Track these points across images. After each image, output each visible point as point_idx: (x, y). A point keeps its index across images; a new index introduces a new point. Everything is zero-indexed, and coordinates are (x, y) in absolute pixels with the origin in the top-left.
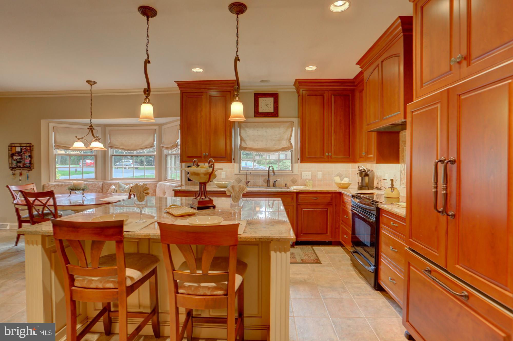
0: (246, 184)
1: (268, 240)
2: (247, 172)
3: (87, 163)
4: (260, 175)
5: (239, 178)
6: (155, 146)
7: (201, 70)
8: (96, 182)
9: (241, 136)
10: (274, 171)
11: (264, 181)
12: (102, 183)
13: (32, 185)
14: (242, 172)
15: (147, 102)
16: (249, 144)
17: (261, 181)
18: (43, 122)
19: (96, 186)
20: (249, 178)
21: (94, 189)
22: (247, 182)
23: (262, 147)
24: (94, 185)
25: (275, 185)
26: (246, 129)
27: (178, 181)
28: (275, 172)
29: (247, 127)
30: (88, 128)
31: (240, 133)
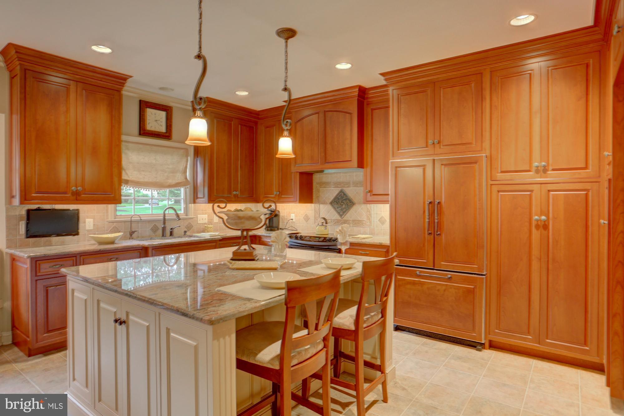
0: (131, 235)
2: (131, 218)
4: (147, 221)
5: (116, 227)
7: (107, 50)
10: (177, 215)
16: (133, 175)
17: (147, 230)
22: (132, 233)
23: (150, 180)
25: (171, 234)
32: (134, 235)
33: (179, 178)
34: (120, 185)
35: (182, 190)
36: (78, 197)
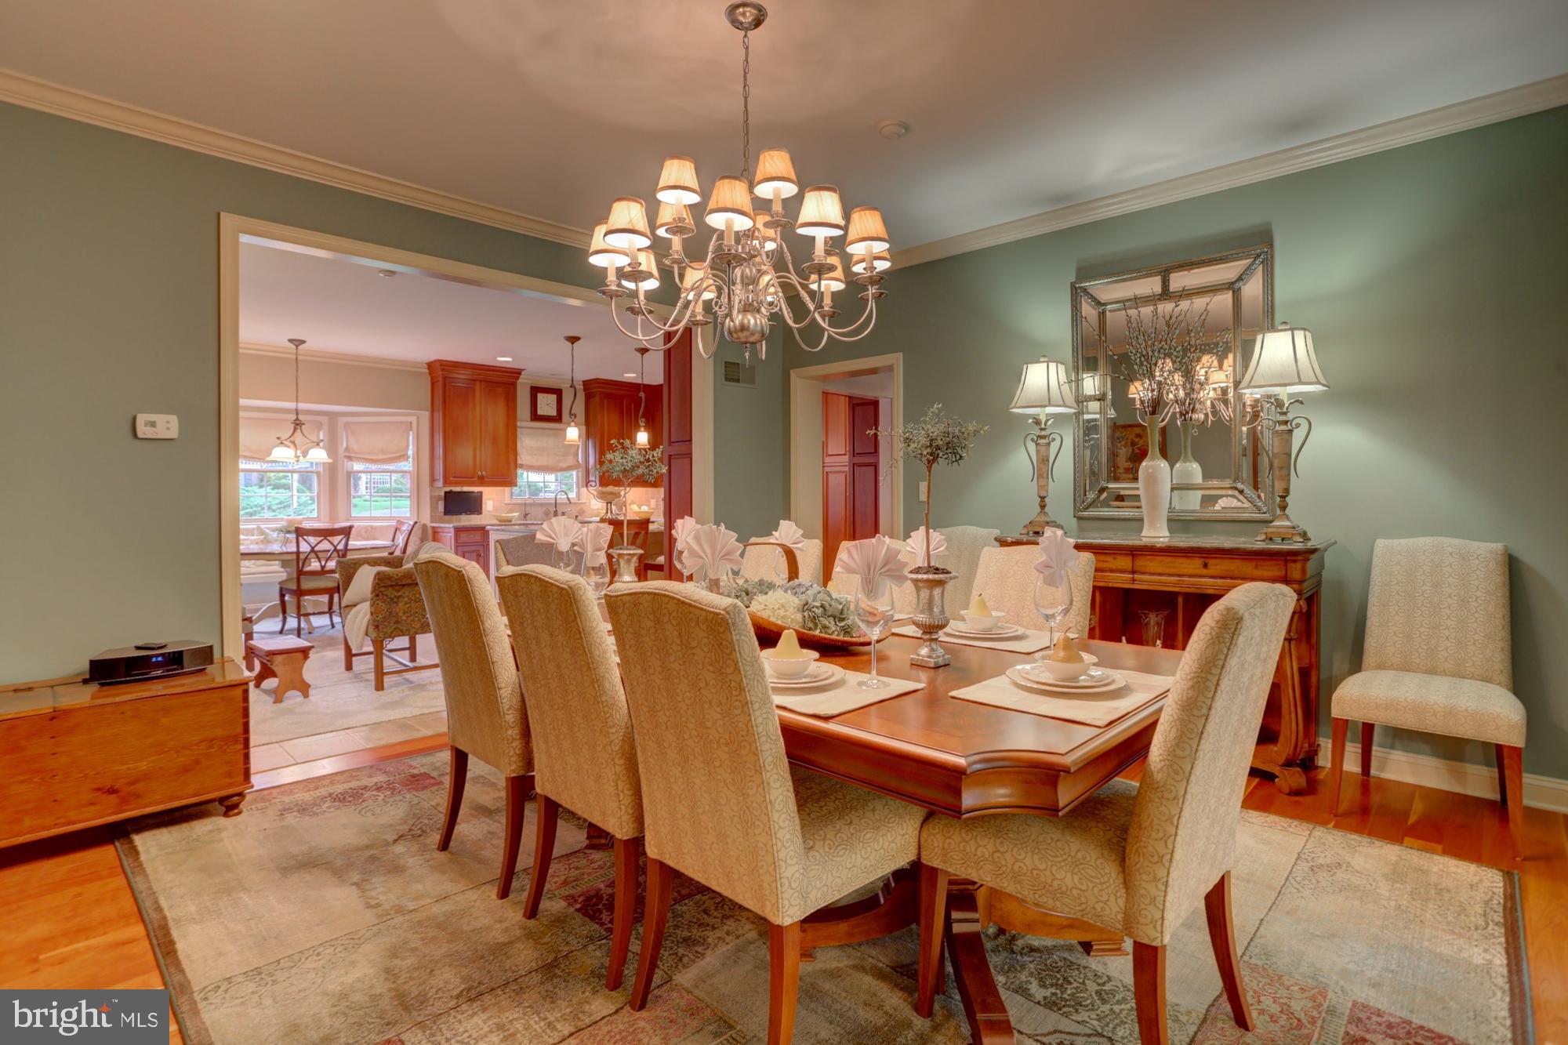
5: (513, 507)
16: (526, 459)
20: (528, 509)
23: (542, 464)
26: (521, 437)
29: (523, 434)
32: (528, 517)
33: (570, 461)
34: (516, 469)
35: (574, 473)
36: (482, 481)
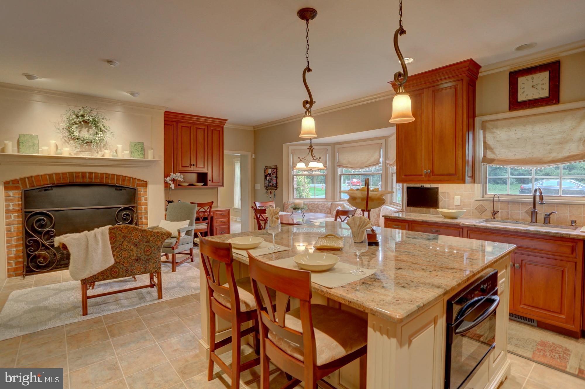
0: (492, 215)
1: (359, 307)
2: (494, 198)
3: (354, 182)
4: (520, 202)
6: (380, 163)
7: (411, 60)
8: (326, 203)
9: (485, 142)
10: (541, 198)
11: (527, 212)
12: (331, 203)
13: (271, 202)
14: (487, 197)
15: (309, 115)
16: (501, 153)
17: (523, 213)
18: (285, 146)
19: (325, 207)
20: (498, 207)
21: (323, 209)
22: (494, 213)
23: (524, 157)
24: (323, 205)
25: (547, 220)
26: (495, 130)
27: (399, 205)
28: (544, 198)
29: (497, 127)
30: (308, 149)
31: (484, 137)
33: (572, 149)
